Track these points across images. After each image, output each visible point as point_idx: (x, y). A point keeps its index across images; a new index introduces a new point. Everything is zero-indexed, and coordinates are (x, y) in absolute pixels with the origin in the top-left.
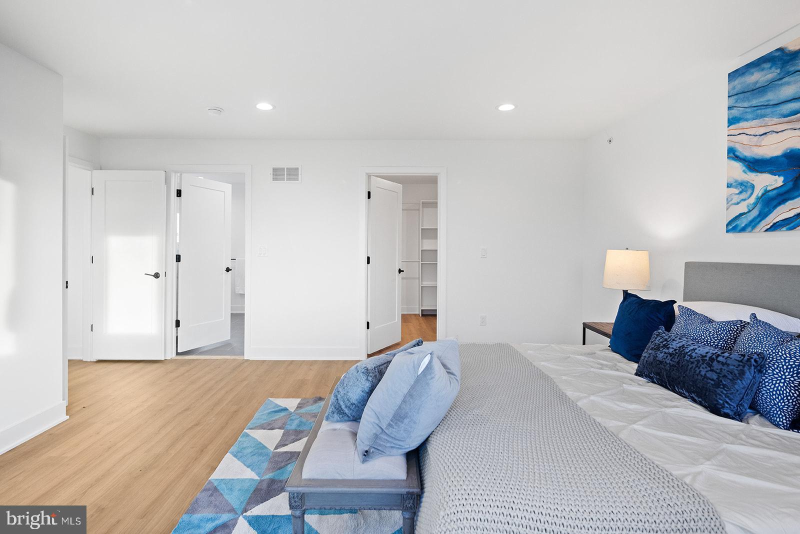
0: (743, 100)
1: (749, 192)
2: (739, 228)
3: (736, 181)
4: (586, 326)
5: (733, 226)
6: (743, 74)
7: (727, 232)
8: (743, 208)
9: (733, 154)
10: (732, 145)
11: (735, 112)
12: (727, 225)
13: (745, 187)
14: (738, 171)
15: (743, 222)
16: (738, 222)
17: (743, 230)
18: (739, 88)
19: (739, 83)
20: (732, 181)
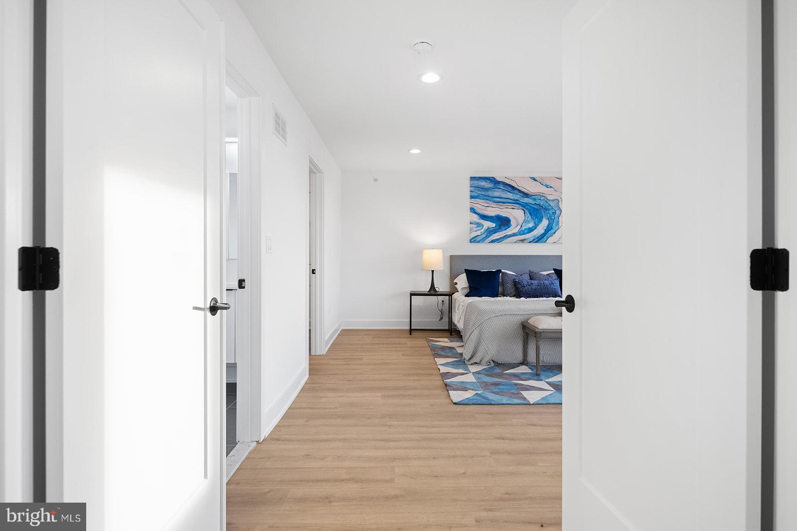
0: (478, 190)
1: (481, 227)
2: (477, 241)
3: (475, 222)
4: (412, 295)
5: (473, 240)
6: (478, 180)
7: (471, 242)
8: (478, 233)
9: (473, 210)
10: (473, 207)
11: (474, 194)
12: (471, 240)
13: (479, 225)
14: (476, 218)
15: (479, 239)
16: (476, 239)
17: (478, 242)
18: (476, 185)
19: (476, 183)
20: (472, 221)
